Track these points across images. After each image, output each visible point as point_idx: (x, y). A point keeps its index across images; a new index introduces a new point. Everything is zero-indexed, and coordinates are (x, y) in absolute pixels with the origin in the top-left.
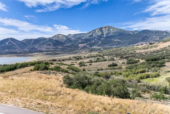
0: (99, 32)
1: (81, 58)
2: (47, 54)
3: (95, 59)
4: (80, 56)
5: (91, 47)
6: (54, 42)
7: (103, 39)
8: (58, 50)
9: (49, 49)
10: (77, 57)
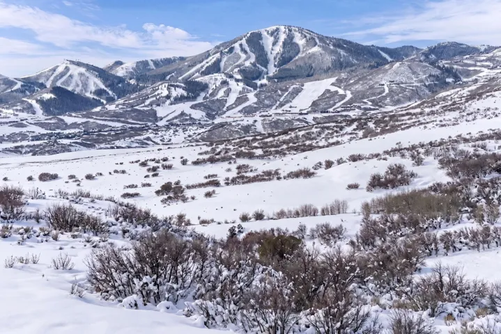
0: (246, 52)
1: (169, 167)
2: (17, 150)
3: (229, 170)
4: (165, 160)
5: (213, 118)
6: (47, 96)
7: (264, 81)
8: (67, 132)
9: (22, 126)
10: (152, 164)
